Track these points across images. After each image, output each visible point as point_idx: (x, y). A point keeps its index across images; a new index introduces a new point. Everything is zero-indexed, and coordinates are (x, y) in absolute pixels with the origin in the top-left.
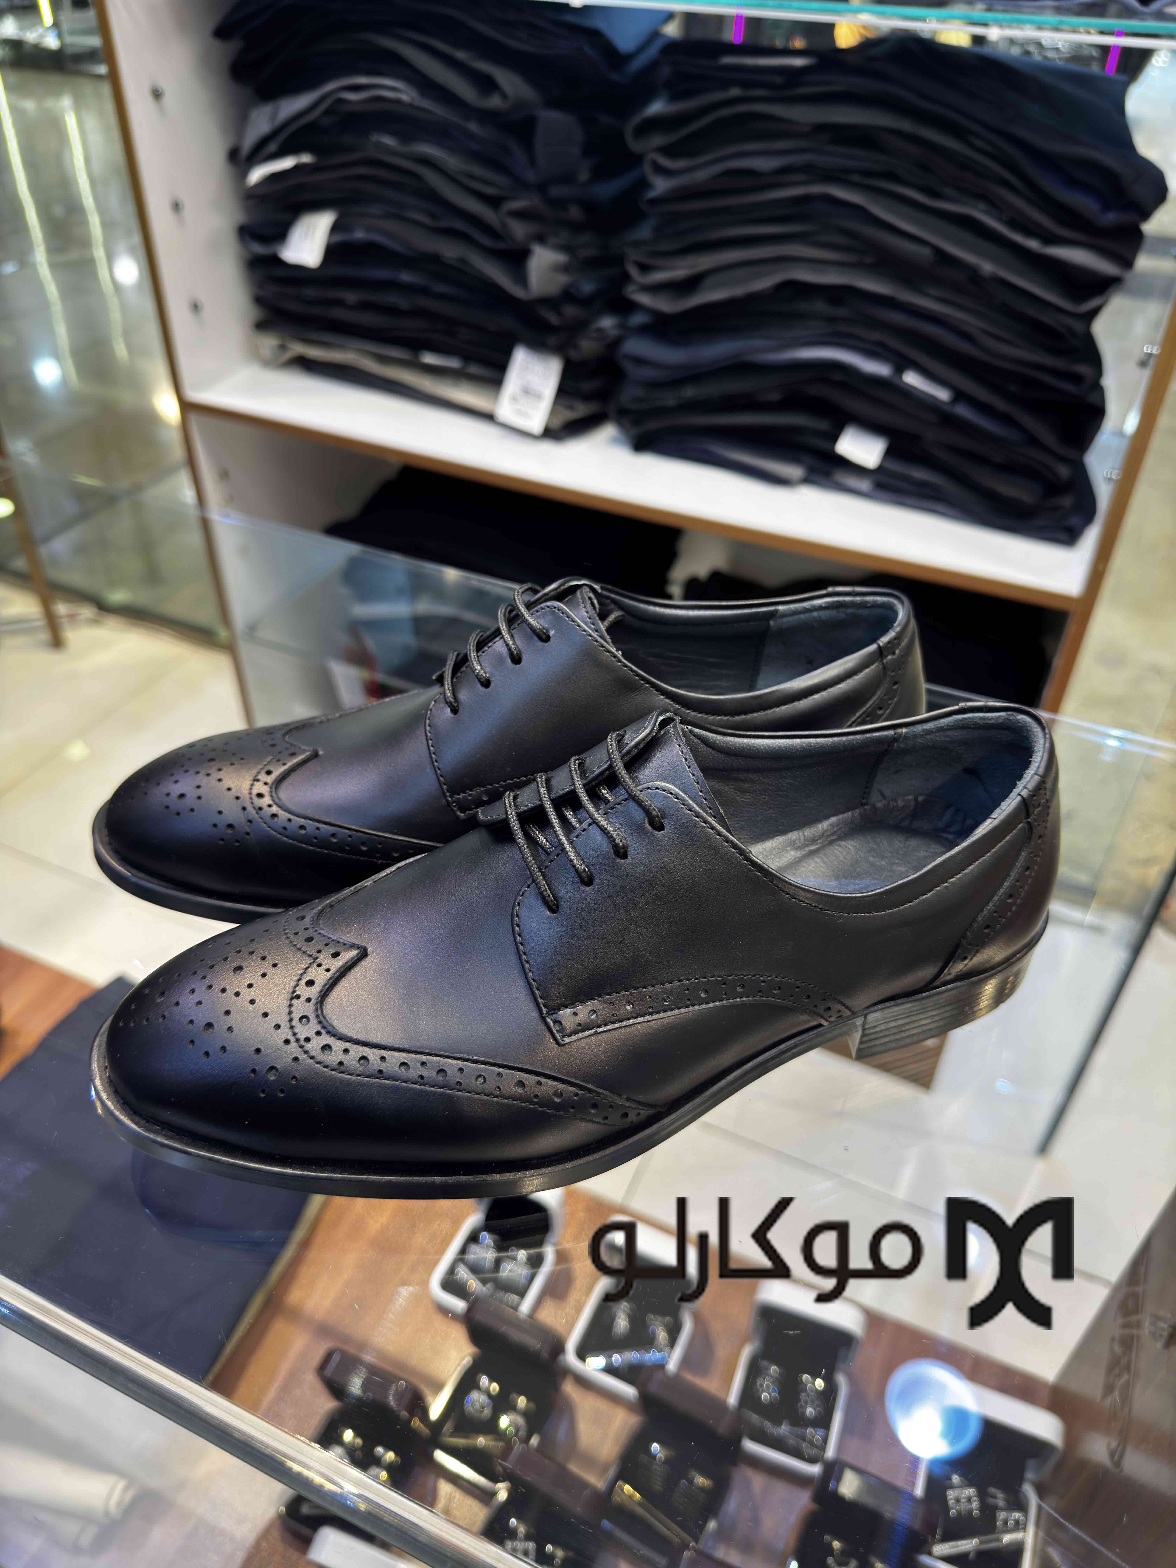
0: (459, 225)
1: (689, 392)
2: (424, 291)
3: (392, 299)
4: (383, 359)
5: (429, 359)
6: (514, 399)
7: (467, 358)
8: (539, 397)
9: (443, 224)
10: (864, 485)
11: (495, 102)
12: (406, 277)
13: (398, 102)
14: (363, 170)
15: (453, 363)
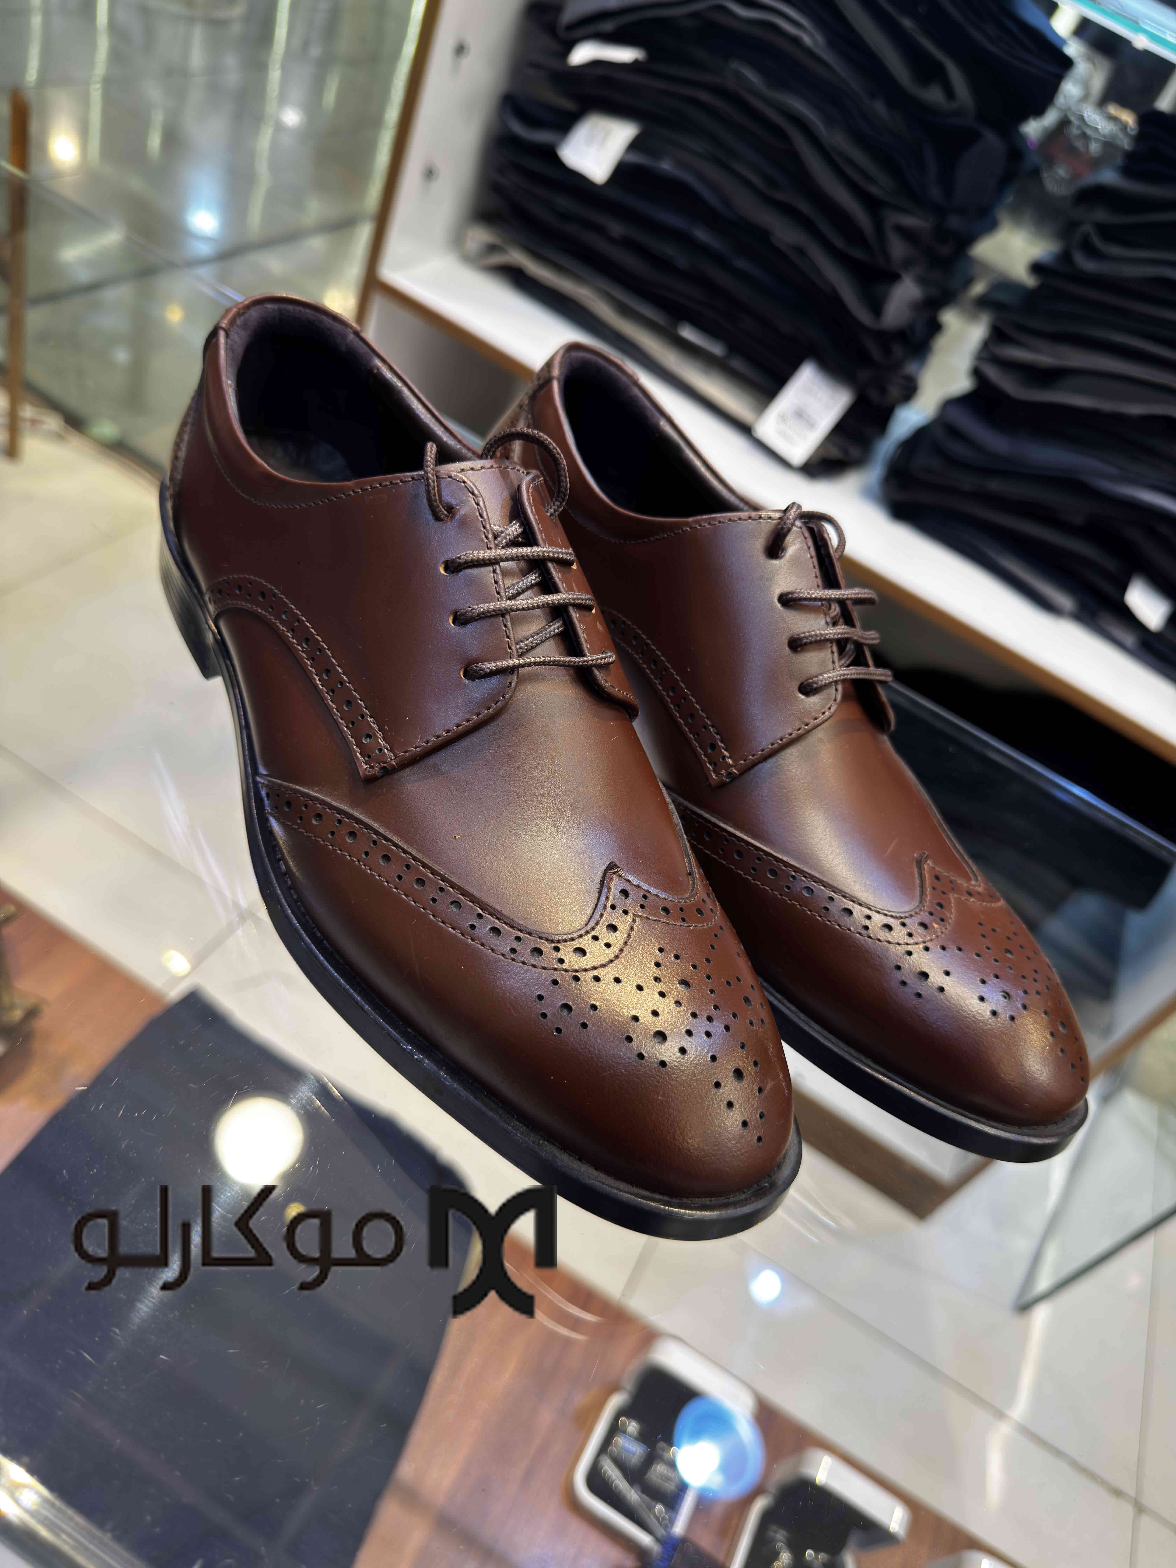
0: (804, 206)
1: (995, 485)
2: (720, 260)
3: (669, 250)
4: (624, 311)
5: (688, 333)
6: (783, 418)
7: (733, 348)
8: (811, 425)
9: (780, 196)
10: (1130, 639)
11: (934, 95)
12: (702, 235)
13: (796, 41)
14: (704, 96)
15: (717, 349)
